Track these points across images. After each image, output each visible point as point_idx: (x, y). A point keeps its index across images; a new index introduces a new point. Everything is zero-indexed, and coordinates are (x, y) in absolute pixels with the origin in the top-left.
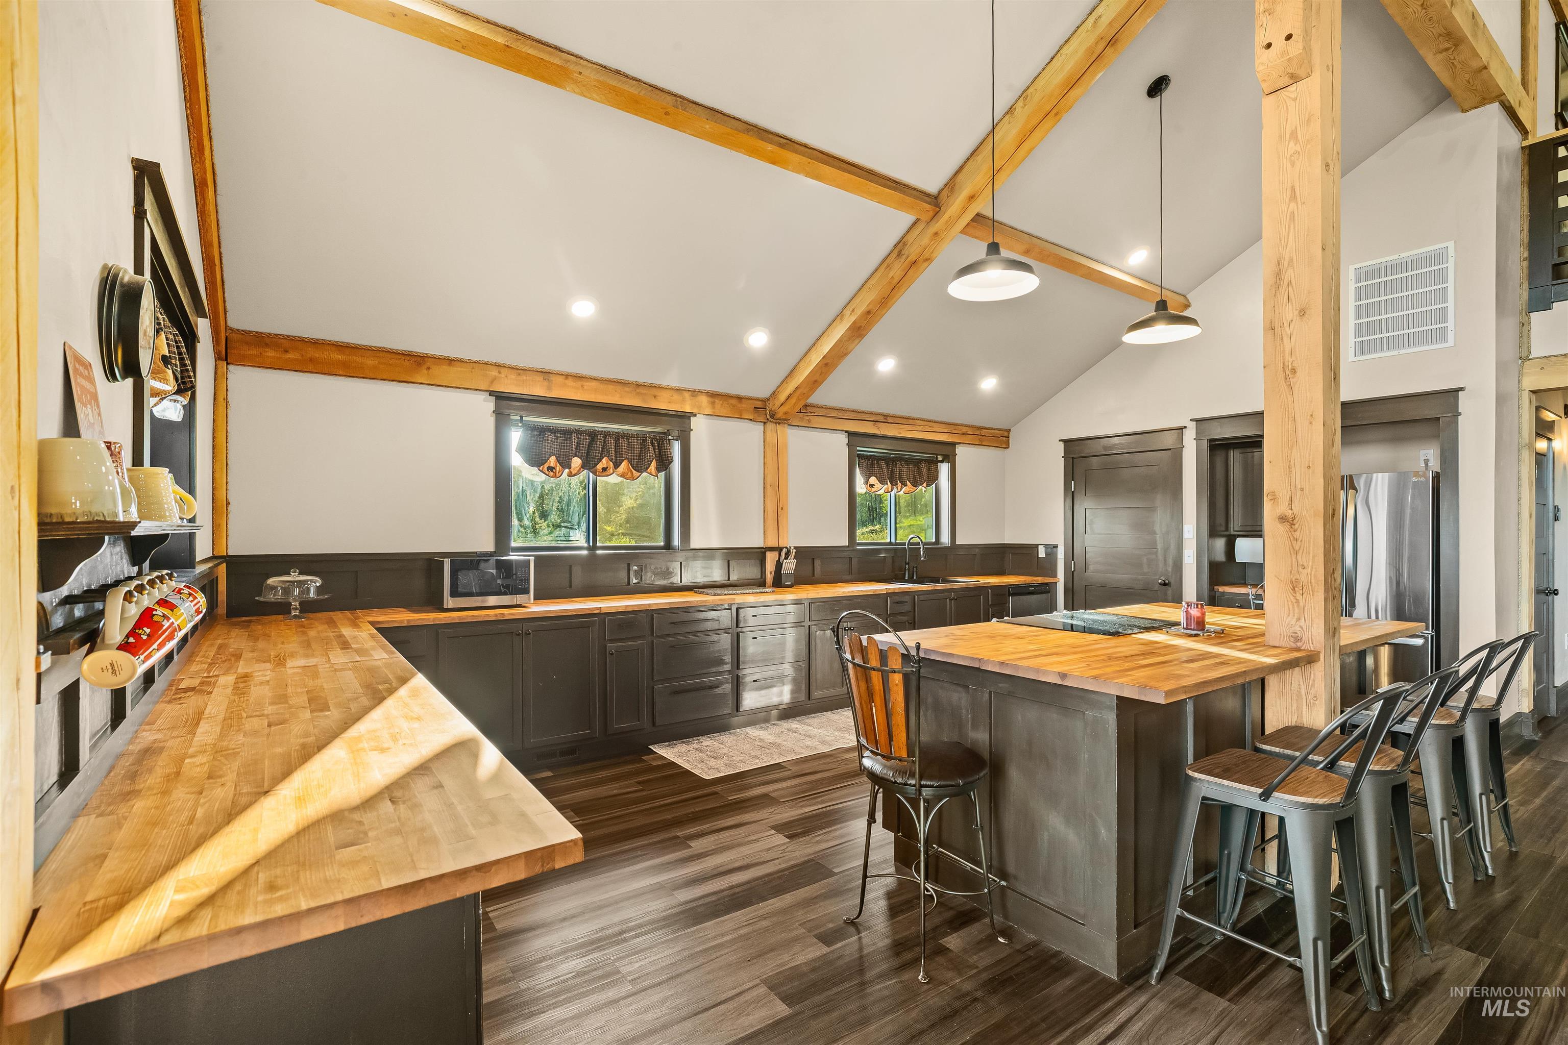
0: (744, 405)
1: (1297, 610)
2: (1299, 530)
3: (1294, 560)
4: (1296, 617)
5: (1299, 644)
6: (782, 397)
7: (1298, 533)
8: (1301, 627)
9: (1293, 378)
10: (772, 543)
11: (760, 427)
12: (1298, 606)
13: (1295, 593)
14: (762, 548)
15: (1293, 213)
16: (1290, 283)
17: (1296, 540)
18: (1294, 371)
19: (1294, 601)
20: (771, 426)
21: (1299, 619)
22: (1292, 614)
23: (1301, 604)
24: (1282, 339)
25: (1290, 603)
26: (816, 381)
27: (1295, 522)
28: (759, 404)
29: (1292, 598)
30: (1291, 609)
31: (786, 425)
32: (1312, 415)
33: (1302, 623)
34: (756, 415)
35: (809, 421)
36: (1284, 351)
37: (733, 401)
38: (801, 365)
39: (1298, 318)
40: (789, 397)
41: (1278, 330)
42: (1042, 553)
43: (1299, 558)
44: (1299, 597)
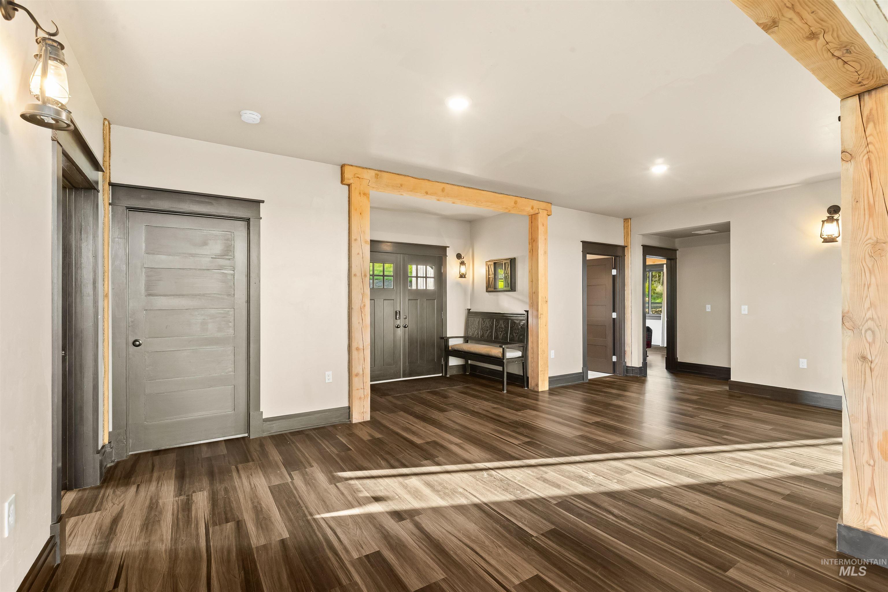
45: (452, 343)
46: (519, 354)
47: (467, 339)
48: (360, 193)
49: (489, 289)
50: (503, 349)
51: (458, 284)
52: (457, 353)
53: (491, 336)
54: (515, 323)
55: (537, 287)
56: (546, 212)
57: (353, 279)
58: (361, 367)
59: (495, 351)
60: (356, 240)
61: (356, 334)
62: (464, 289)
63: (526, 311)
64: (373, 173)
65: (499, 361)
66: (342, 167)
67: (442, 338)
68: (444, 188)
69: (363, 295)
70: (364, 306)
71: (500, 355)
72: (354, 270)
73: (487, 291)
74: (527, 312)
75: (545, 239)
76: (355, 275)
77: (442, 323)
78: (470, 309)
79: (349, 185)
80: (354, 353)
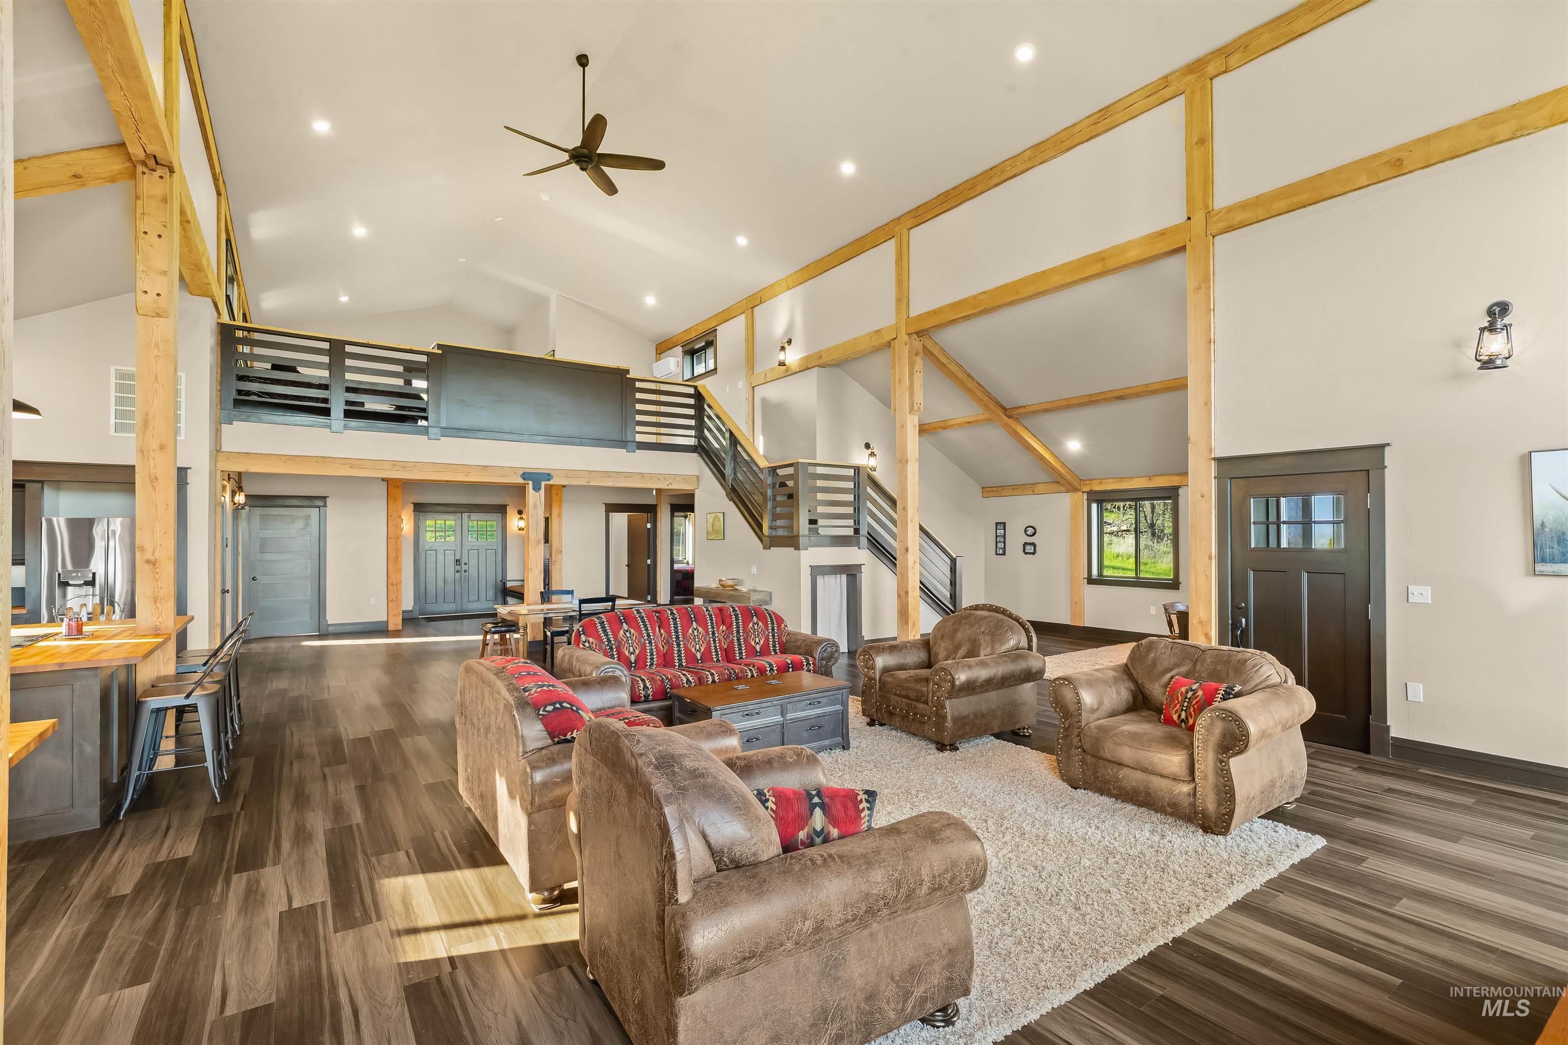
4: (156, 617)
16: (154, 428)
19: (156, 608)
21: (158, 618)
22: (153, 615)
29: (154, 606)
30: (153, 612)
43: (159, 583)
44: (159, 605)
45: (509, 585)
48: (394, 487)
51: (517, 536)
57: (390, 540)
58: (394, 596)
60: (391, 516)
67: (502, 581)
69: (396, 550)
70: (397, 557)
72: (390, 535)
76: (391, 538)
80: (390, 587)
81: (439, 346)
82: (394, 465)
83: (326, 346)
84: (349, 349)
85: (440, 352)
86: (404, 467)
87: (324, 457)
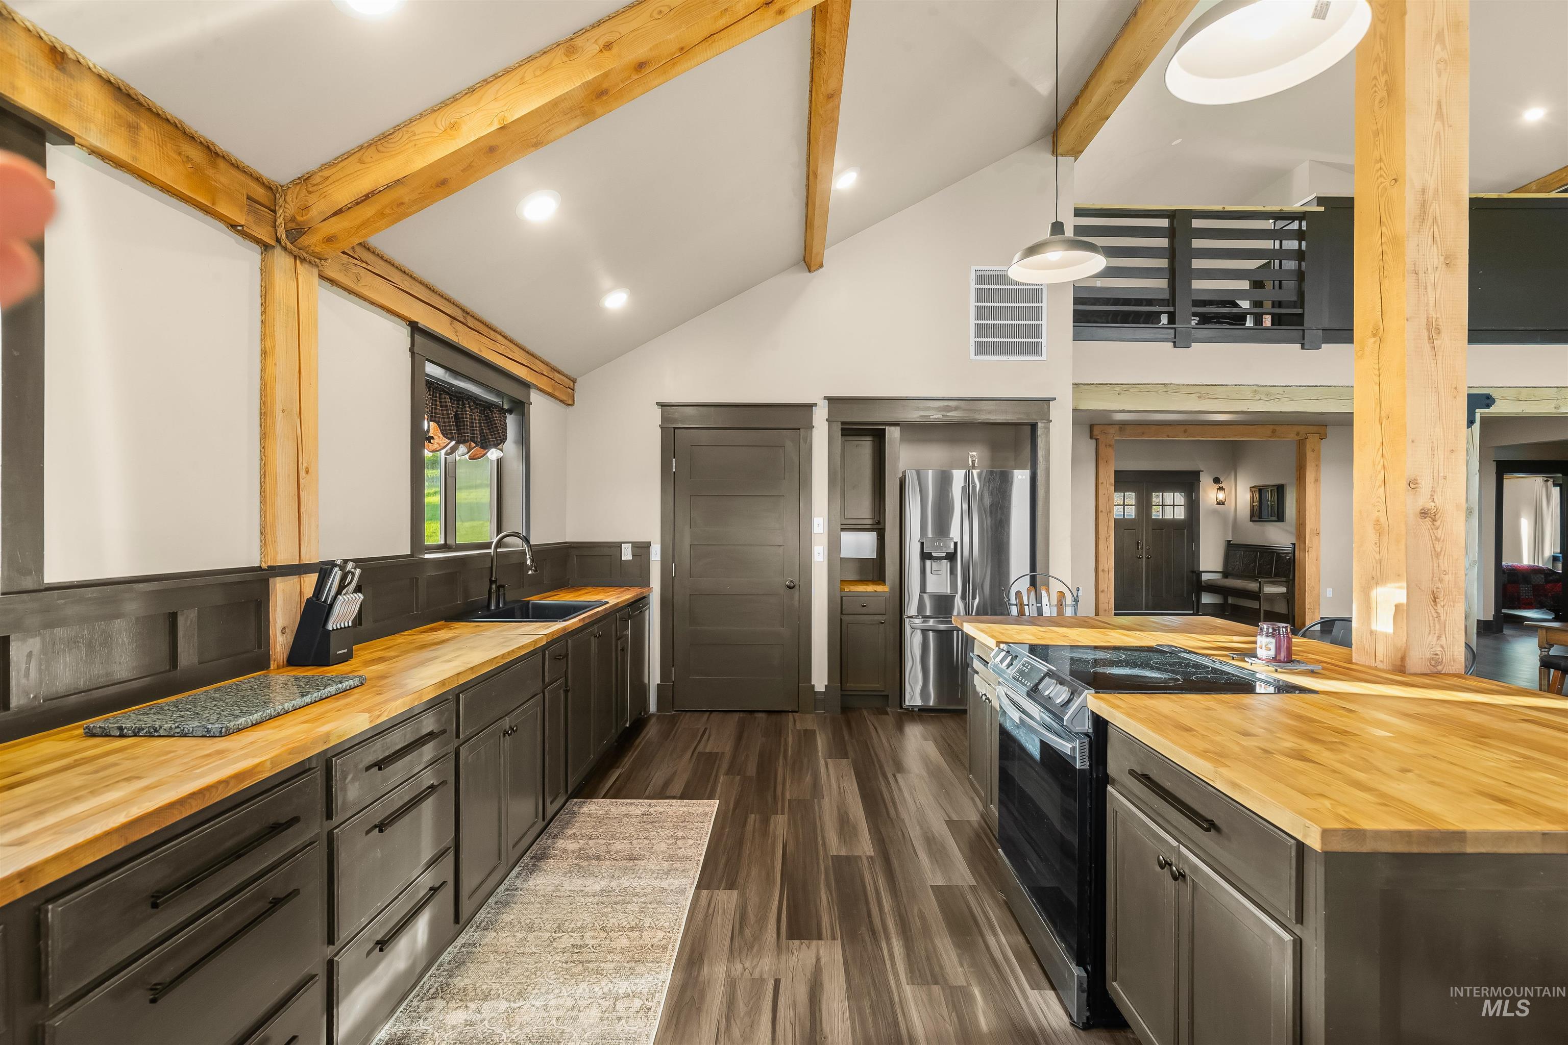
0: (223, 177)
1: (1437, 627)
2: (1441, 527)
3: (1435, 565)
4: (1436, 635)
5: (1440, 668)
6: (343, 194)
7: (1440, 531)
8: (1442, 647)
9: (1437, 339)
10: (284, 556)
11: (253, 254)
12: (1439, 620)
13: (1436, 605)
14: (260, 568)
15: (1438, 133)
16: (1435, 218)
17: (1438, 540)
18: (1439, 331)
19: (1435, 615)
20: (281, 261)
21: (1439, 637)
22: (1432, 632)
23: (1442, 618)
24: (1426, 289)
25: (1431, 618)
26: (443, 183)
27: (1437, 517)
28: (260, 193)
29: (1433, 611)
30: (1432, 625)
31: (315, 272)
32: (1456, 388)
33: (1443, 641)
34: (250, 218)
35: (358, 279)
36: (1427, 304)
37: (196, 154)
38: (419, 128)
39: (1444, 266)
40: (367, 197)
41: (1421, 275)
42: (627, 554)
43: (1441, 561)
45: (1205, 577)
46: (1283, 590)
47: (1226, 574)
48: (1106, 446)
49: (1254, 519)
50: (1260, 583)
51: (1215, 512)
52: (1212, 588)
53: (1254, 570)
54: (1281, 556)
55: (1305, 519)
56: (1318, 435)
57: (1100, 514)
58: (1106, 585)
59: (1253, 586)
60: (1102, 483)
61: (1102, 559)
62: (1223, 517)
63: (1292, 544)
64: (1117, 427)
65: (1255, 596)
66: (1092, 427)
67: (1193, 572)
68: (1186, 429)
69: (1108, 527)
70: (1109, 536)
71: (1257, 589)
72: (1101, 508)
73: (1251, 521)
74: (1294, 544)
75: (1317, 466)
76: (1102, 511)
77: (1194, 556)
78: (1230, 541)
79: (1096, 439)
80: (1101, 573)
81: (1321, 201)
82: (1255, 391)
83: (1164, 223)
84: (1196, 223)
85: (1322, 209)
86: (1268, 394)
87: (1165, 385)
